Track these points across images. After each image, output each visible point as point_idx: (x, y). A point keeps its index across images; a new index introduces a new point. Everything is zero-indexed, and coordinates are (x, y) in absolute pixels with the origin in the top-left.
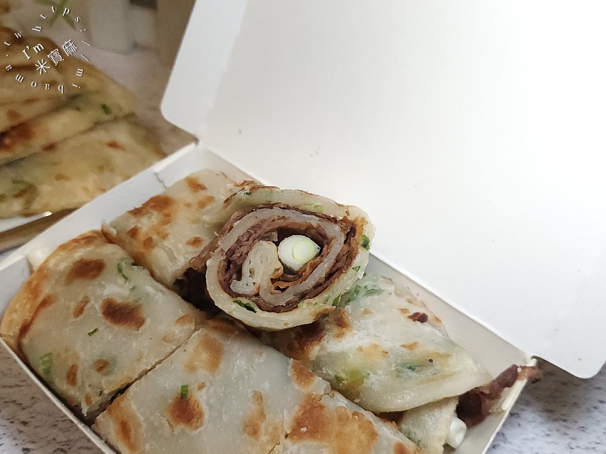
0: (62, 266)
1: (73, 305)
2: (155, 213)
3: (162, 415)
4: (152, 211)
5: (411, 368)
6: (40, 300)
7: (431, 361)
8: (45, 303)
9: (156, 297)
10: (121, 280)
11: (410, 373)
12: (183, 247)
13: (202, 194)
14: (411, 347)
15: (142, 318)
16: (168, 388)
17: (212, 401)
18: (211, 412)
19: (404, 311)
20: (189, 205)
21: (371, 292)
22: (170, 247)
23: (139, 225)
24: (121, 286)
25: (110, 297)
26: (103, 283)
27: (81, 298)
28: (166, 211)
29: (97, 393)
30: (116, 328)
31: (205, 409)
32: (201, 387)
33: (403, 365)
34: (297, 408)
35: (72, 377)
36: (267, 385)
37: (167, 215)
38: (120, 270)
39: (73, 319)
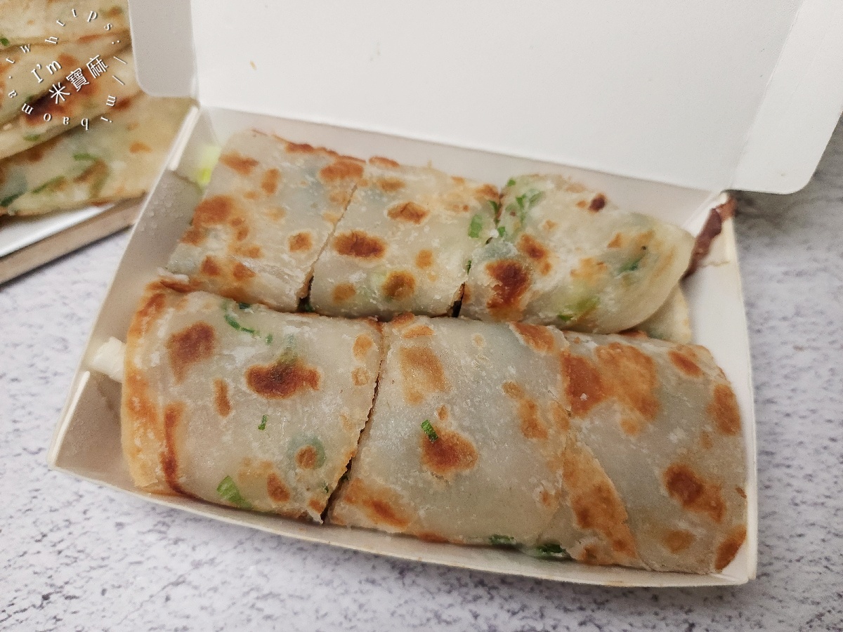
0: (156, 358)
1: (210, 402)
2: (219, 227)
3: (421, 471)
4: (211, 226)
5: (634, 268)
6: (161, 418)
7: (644, 248)
8: (171, 418)
9: (307, 335)
10: (247, 337)
11: (636, 273)
12: (290, 257)
13: (259, 172)
14: (616, 243)
15: (310, 371)
16: (406, 437)
17: (466, 424)
18: (474, 437)
19: (581, 204)
20: (251, 195)
21: (534, 200)
22: (272, 264)
23: (210, 253)
24: (253, 345)
25: (250, 366)
26: (226, 352)
27: (213, 388)
28: (230, 218)
29: (323, 493)
30: (287, 402)
31: (465, 436)
32: (442, 413)
33: (623, 269)
34: (559, 377)
35: (278, 491)
36: (513, 371)
37: (236, 223)
38: (235, 325)
39: (224, 421)
